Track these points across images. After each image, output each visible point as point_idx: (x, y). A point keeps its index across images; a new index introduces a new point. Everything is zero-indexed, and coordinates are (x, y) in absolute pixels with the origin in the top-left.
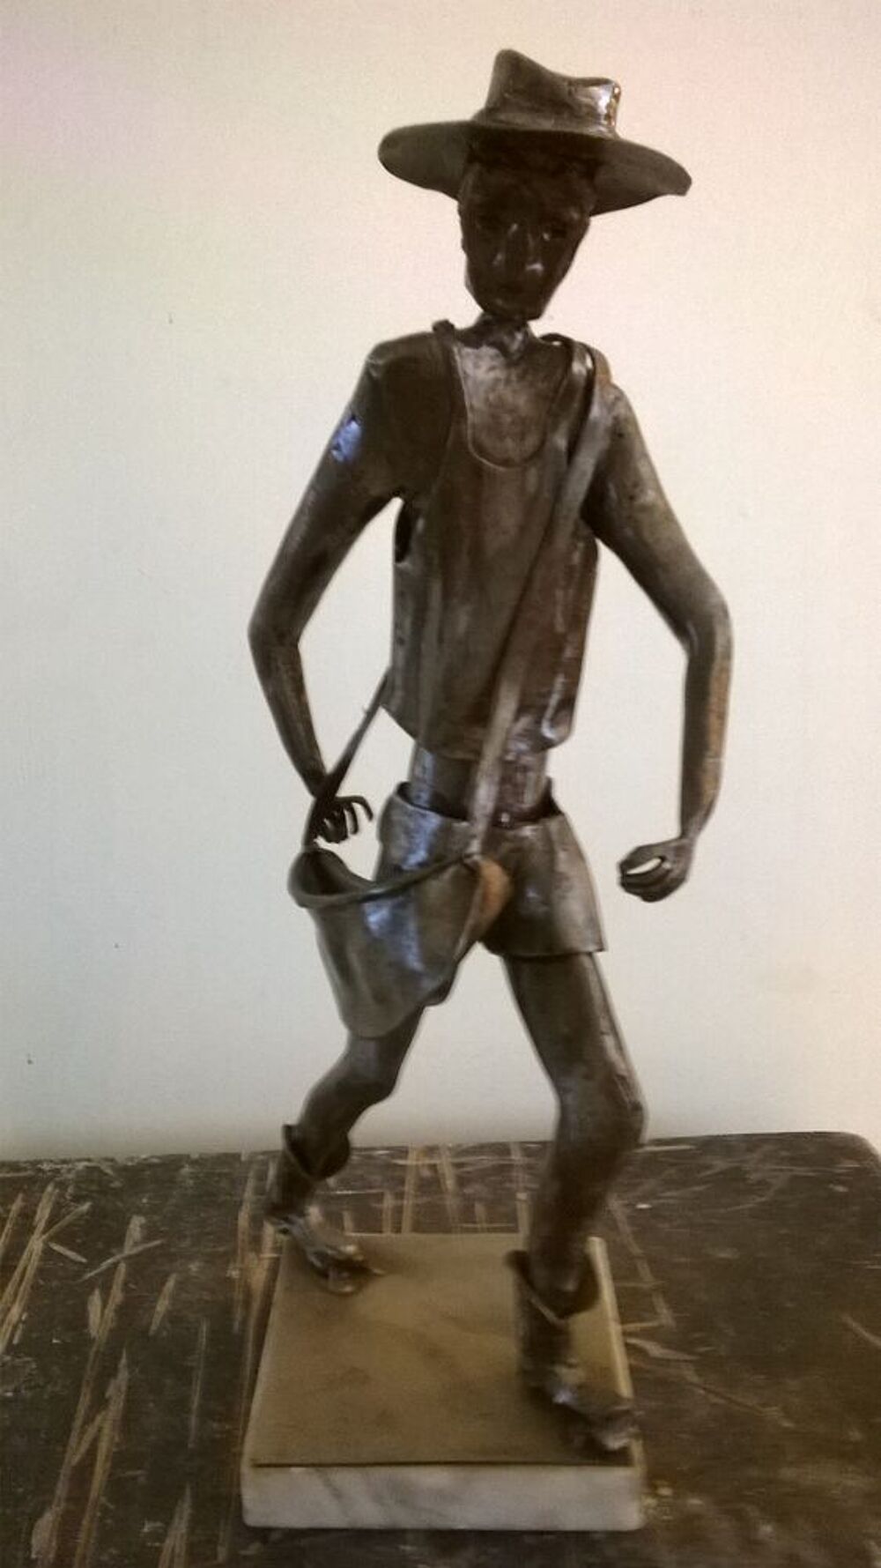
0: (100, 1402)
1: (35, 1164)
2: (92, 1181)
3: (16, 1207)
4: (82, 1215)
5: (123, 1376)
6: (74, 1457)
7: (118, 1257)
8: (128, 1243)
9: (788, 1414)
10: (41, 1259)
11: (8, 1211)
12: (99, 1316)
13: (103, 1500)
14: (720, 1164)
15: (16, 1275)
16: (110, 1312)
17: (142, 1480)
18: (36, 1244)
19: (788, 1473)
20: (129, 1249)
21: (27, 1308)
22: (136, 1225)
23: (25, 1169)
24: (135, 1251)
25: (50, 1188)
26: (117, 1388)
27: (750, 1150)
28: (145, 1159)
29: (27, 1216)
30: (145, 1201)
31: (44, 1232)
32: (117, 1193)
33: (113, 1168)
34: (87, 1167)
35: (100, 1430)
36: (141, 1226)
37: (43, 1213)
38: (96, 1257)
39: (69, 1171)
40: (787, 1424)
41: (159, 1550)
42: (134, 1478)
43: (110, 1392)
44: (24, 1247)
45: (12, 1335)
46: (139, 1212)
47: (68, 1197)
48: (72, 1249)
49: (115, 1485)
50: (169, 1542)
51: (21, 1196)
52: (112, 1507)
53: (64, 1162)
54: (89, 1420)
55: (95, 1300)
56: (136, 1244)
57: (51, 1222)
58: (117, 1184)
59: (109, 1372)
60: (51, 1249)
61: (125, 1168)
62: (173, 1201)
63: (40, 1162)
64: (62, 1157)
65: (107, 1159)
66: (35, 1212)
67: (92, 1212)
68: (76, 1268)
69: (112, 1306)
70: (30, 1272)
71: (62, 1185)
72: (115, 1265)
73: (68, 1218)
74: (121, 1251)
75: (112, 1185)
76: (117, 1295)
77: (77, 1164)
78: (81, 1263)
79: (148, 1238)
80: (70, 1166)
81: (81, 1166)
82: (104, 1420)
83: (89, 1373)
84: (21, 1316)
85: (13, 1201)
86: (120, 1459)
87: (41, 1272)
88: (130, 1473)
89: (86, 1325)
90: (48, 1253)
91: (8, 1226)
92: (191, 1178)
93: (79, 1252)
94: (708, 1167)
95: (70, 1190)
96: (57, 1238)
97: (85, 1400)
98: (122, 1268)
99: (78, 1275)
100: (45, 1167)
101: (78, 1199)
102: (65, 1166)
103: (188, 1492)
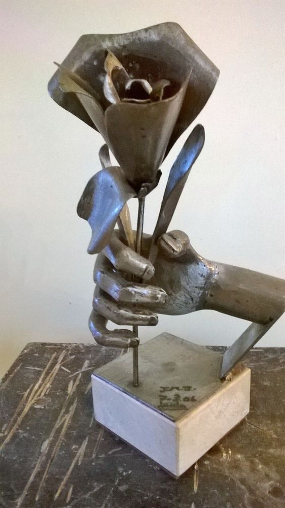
0: (67, 412)
1: (61, 344)
2: (76, 350)
3: (54, 355)
4: (72, 359)
5: (75, 405)
6: (57, 426)
7: (80, 371)
8: (84, 368)
9: (276, 433)
10: (58, 371)
11: (51, 357)
12: (71, 388)
13: (63, 438)
14: (271, 356)
15: (50, 375)
16: (75, 387)
17: (75, 434)
18: (57, 367)
19: (271, 451)
20: (83, 369)
21: (52, 384)
22: (86, 363)
23: (58, 345)
24: (85, 370)
25: (64, 351)
26: (72, 408)
27: (281, 353)
28: (93, 344)
29: (56, 358)
30: (90, 356)
31: (61, 363)
32: (83, 354)
33: (83, 347)
34: (76, 346)
35: (66, 419)
36: (88, 363)
37: (61, 358)
38: (73, 371)
39: (70, 347)
40: (274, 436)
41: (76, 453)
42: (73, 433)
43: (71, 409)
44: (54, 367)
45: (46, 391)
46: (89, 359)
47: (69, 354)
48: (67, 368)
49: (68, 435)
50: (79, 451)
51: (56, 353)
52: (65, 440)
53: (70, 344)
54: (63, 416)
55: (71, 383)
56: (86, 368)
57: (62, 361)
58: (83, 351)
59: (71, 403)
60: (61, 368)
61: (87, 347)
62: (99, 357)
63: (62, 344)
64: (70, 343)
65: (82, 344)
66: (58, 358)
67: (74, 358)
68: (67, 374)
69: (75, 385)
70: (54, 375)
71: (67, 350)
72: (78, 374)
73: (67, 360)
74: (81, 370)
75: (82, 351)
76: (77, 382)
77: (73, 345)
78: (69, 373)
79: (89, 367)
80: (71, 345)
81: (74, 345)
82: (68, 416)
83: (66, 403)
84: (50, 386)
85: (53, 354)
86: (70, 428)
87: (57, 374)
88: (72, 432)
89: (67, 390)
90: (60, 369)
91: (51, 361)
92: (105, 350)
93: (69, 370)
94: (266, 357)
95: (70, 352)
96: (63, 365)
97: (63, 411)
98: (81, 375)
99: (67, 376)
100: (64, 345)
101: (71, 355)
102: (69, 345)
103: (87, 439)
